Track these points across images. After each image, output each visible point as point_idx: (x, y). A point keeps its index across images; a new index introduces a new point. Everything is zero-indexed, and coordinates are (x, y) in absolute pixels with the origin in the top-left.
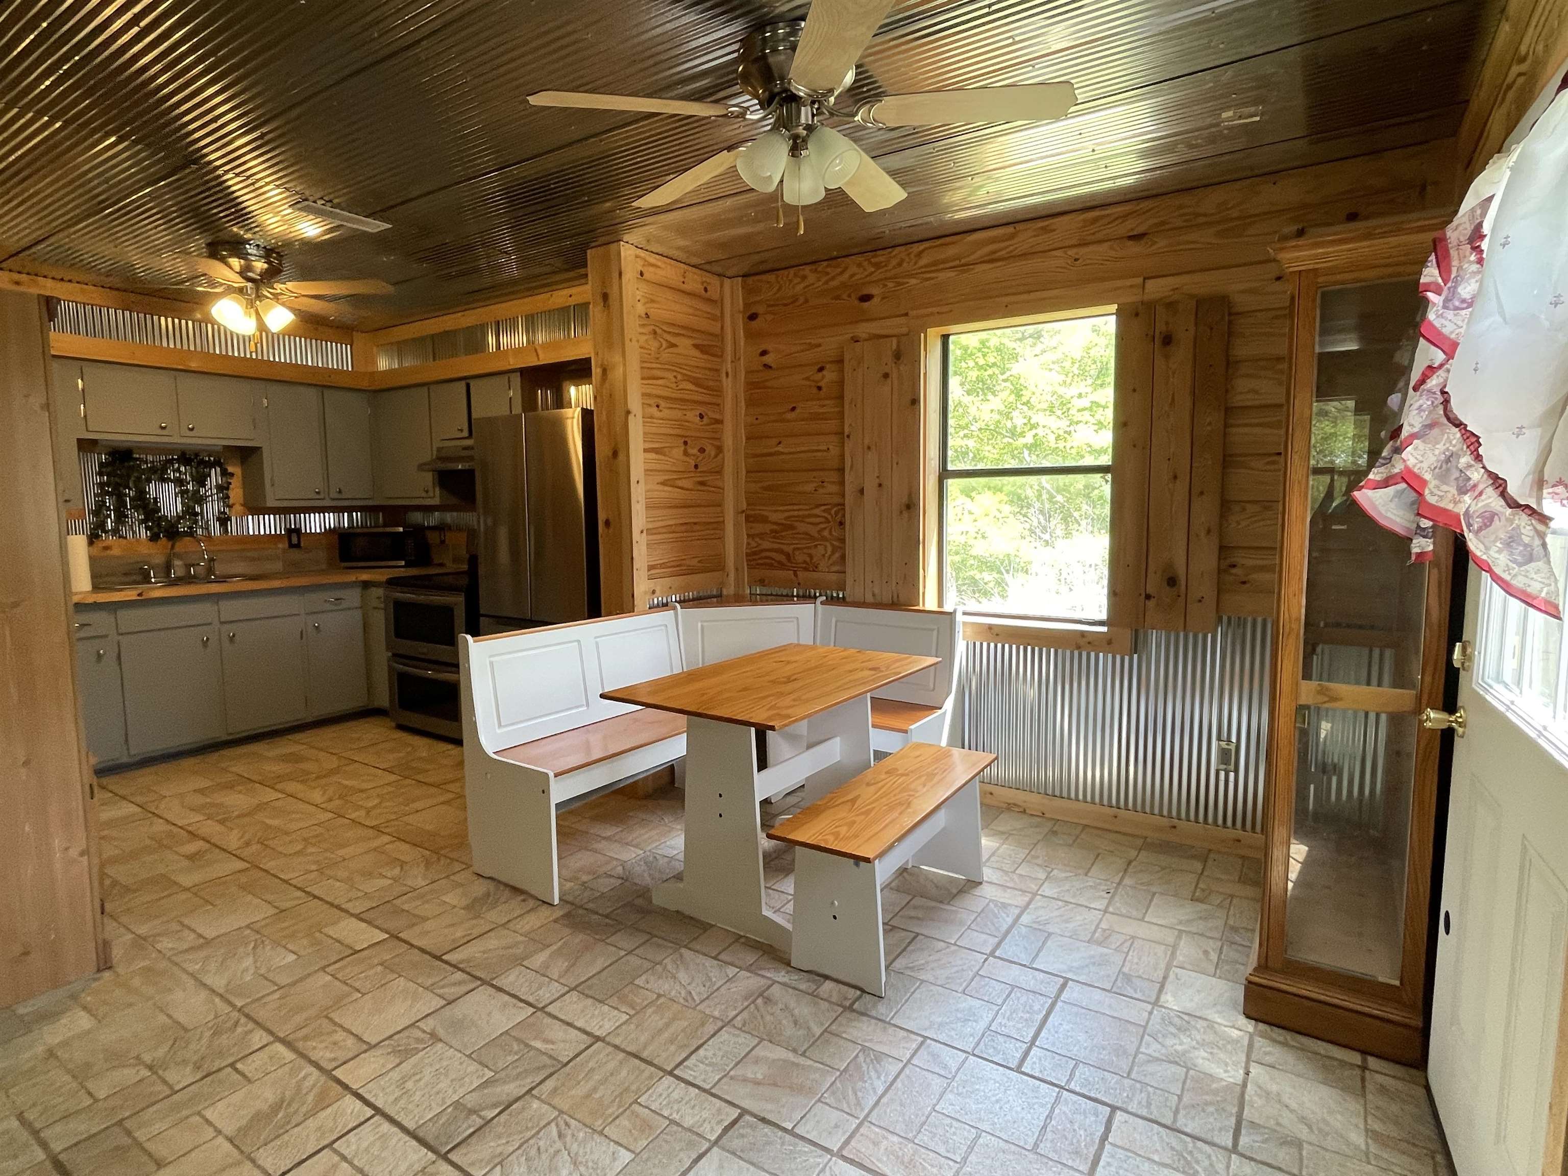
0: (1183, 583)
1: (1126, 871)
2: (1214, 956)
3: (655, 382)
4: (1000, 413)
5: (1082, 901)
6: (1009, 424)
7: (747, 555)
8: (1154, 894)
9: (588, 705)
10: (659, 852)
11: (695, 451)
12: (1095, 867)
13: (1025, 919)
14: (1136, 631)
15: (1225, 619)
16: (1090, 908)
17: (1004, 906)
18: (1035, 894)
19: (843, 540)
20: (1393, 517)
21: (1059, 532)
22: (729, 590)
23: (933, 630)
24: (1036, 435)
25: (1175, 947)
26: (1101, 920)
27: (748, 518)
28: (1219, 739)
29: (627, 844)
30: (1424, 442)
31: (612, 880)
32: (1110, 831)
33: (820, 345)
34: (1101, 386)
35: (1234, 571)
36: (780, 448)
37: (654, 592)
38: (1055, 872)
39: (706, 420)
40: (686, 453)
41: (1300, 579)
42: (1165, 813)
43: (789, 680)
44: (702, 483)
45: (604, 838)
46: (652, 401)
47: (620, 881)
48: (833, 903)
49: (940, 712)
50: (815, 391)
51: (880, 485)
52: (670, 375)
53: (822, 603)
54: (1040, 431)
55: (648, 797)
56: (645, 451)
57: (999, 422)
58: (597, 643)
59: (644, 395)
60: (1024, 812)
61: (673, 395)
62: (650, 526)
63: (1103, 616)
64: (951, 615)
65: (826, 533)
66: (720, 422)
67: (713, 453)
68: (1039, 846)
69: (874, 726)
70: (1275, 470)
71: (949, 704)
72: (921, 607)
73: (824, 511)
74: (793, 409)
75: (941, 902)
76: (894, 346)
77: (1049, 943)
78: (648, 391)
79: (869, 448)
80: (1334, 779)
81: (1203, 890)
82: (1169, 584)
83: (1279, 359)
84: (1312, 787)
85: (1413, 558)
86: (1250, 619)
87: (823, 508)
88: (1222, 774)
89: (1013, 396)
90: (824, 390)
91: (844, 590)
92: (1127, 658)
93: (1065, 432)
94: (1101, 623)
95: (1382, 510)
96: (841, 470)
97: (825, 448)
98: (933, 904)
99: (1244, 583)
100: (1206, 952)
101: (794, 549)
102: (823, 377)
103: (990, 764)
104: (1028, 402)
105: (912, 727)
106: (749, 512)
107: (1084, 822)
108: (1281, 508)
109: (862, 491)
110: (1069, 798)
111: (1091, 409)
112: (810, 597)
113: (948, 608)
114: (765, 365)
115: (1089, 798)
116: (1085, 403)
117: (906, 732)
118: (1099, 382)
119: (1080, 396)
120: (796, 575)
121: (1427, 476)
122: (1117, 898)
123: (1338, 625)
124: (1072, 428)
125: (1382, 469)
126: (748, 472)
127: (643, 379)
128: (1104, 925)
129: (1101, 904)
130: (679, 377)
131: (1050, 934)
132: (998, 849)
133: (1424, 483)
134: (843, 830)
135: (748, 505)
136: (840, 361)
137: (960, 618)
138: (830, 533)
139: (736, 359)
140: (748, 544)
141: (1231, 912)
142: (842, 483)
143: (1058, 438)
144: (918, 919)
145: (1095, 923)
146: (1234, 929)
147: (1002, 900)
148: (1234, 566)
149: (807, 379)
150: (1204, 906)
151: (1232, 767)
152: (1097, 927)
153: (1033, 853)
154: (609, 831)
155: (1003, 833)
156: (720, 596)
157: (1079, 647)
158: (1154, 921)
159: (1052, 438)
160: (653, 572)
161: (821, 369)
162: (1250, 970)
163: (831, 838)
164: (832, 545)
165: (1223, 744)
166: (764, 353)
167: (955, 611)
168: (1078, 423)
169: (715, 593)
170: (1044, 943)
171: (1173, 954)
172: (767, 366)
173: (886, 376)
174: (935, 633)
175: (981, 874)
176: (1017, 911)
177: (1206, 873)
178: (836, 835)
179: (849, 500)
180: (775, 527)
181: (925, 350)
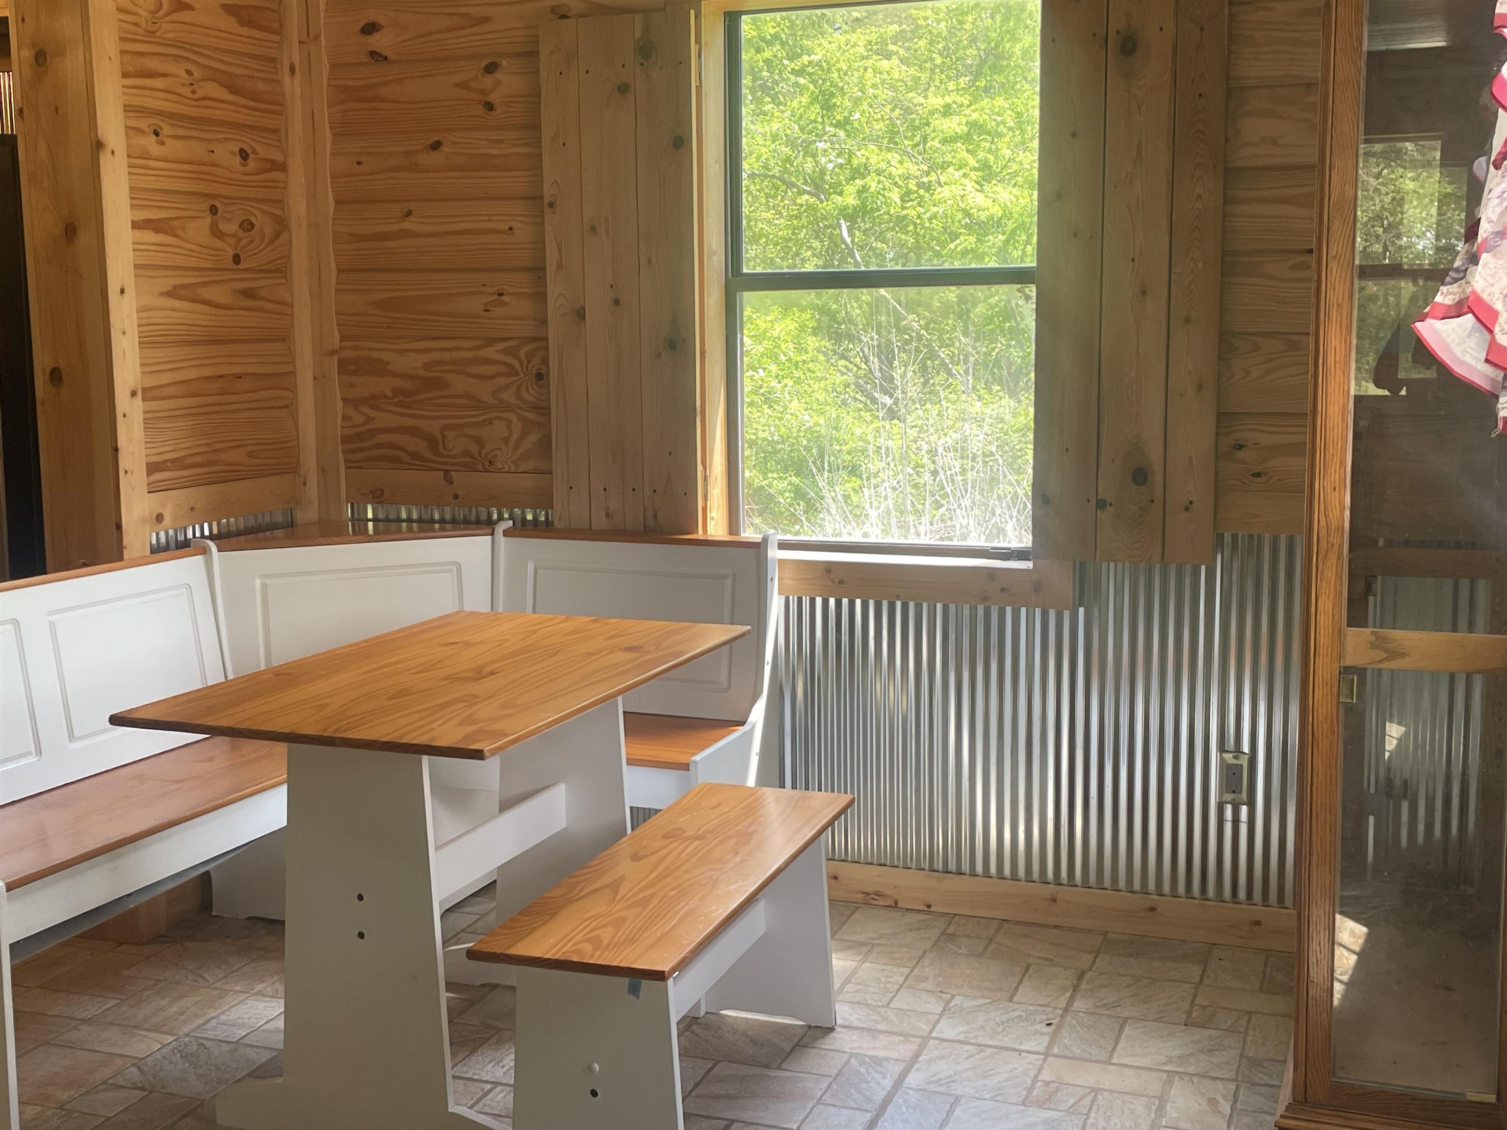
0: (1159, 478)
1: (1075, 988)
2: (1225, 1107)
3: (149, 82)
4: (791, 143)
5: (1007, 1042)
6: (809, 166)
7: (345, 440)
8: (1126, 1020)
9: (39, 750)
10: (209, 1034)
11: (231, 227)
12: (1025, 983)
13: (914, 1079)
14: (1083, 566)
15: (1227, 538)
16: (1020, 1052)
17: (877, 1062)
18: (926, 1038)
19: (545, 410)
20: (1473, 362)
21: (913, 391)
22: (309, 513)
23: (724, 577)
24: (864, 189)
25: (1162, 1099)
26: (1041, 1068)
27: (344, 366)
28: (1222, 749)
29: (136, 1027)
30: (1494, 256)
31: (123, 1094)
32: (1045, 926)
33: (486, 20)
34: (986, 90)
35: (1240, 454)
36: (408, 225)
37: (159, 518)
38: (958, 1000)
39: (252, 164)
40: (216, 232)
41: (1343, 463)
42: (1137, 886)
43: (479, 675)
44: (248, 294)
45: (83, 1021)
46: (143, 124)
47: (139, 1094)
48: (590, 1068)
49: (741, 730)
50: (480, 110)
51: (617, 302)
52: (179, 70)
53: (506, 533)
54: (872, 182)
55: (160, 938)
56: (135, 225)
57: (788, 160)
58: (52, 624)
59: (127, 108)
60: (895, 905)
61: (188, 111)
62: (150, 382)
63: (1026, 541)
64: (758, 548)
65: (508, 396)
66: (282, 167)
67: (269, 230)
68: (926, 961)
69: (630, 762)
70: (1301, 280)
71: (758, 714)
72: (700, 535)
73: (505, 352)
74: (436, 146)
75: (767, 1067)
76: (638, 34)
77: (958, 1111)
78: (136, 101)
79: (593, 229)
80: (1405, 806)
81: (1204, 1007)
82: (1135, 480)
83: (1311, 86)
84: (1371, 819)
85: (1500, 425)
86: (1267, 538)
87: (501, 346)
88: (1229, 810)
89: (816, 108)
90: (499, 110)
91: (547, 504)
92: (1067, 614)
93: (920, 185)
94: (1021, 554)
95: (1457, 351)
96: (538, 271)
97: (504, 226)
98: (752, 1070)
99: (1258, 475)
100: (1212, 1102)
101: (443, 429)
102: (498, 83)
103: (831, 823)
104: (847, 121)
105: (697, 758)
106: (347, 354)
107: (1000, 914)
108: (1312, 346)
109: (581, 314)
110: (974, 874)
111: (967, 138)
112: (478, 522)
113: (749, 534)
114: (373, 54)
115: (1007, 871)
116: (954, 125)
117: (686, 767)
118: (982, 83)
119: (947, 111)
120: (449, 480)
121: (1498, 306)
122: (1064, 1032)
123: (1407, 543)
124: (933, 177)
125: (1454, 288)
126: (340, 271)
127: (125, 75)
128: (1045, 1076)
129: (1039, 1044)
130: (197, 73)
131: (957, 1099)
132: (855, 971)
133: (1495, 314)
134: (606, 934)
135: (343, 338)
136: (531, 54)
137: (775, 554)
138: (518, 396)
139: (309, 37)
140: (345, 418)
141: (1249, 1038)
142: (541, 297)
143: (905, 197)
144: (728, 1097)
145: (1032, 1073)
146: (1254, 1063)
147: (871, 1053)
148: (1241, 447)
149: (464, 85)
150: (1208, 1032)
151: (1244, 796)
152: (1035, 1079)
153: (916, 972)
154: (93, 1007)
155: (861, 944)
156: (290, 524)
157: (985, 599)
158: (1124, 1061)
159: (895, 195)
160: (157, 476)
161: (491, 68)
162: (1281, 1109)
163: (587, 947)
164: (522, 419)
165: (1228, 757)
166: (370, 29)
167: (765, 540)
168: (944, 166)
169: (279, 518)
170: (949, 1113)
171: (1161, 1109)
172: (375, 55)
173: (623, 89)
174: (728, 582)
175: (831, 1012)
176: (898, 1069)
177: (1206, 981)
178: (596, 942)
179: (555, 329)
180: (399, 383)
181: (698, 41)
